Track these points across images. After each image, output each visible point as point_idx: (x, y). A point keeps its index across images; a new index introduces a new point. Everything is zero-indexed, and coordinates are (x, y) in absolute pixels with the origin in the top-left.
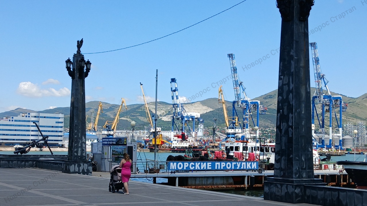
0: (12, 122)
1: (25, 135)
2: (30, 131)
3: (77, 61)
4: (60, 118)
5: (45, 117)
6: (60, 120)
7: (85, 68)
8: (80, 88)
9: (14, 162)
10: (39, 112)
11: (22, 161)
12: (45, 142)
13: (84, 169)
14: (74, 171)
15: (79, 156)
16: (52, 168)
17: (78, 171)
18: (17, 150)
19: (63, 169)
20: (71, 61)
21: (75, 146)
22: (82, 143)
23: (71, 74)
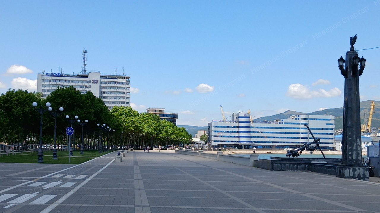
0: (282, 124)
1: (295, 138)
2: (300, 134)
3: (350, 59)
4: (330, 119)
5: (314, 119)
6: (331, 122)
7: (359, 66)
8: (354, 87)
9: (287, 165)
10: (309, 114)
11: (295, 164)
12: (317, 145)
13: (360, 174)
14: (349, 176)
15: (354, 160)
16: (325, 172)
17: (353, 176)
18: (289, 152)
19: (337, 173)
20: (343, 59)
21: (350, 149)
22: (357, 146)
23: (344, 73)
